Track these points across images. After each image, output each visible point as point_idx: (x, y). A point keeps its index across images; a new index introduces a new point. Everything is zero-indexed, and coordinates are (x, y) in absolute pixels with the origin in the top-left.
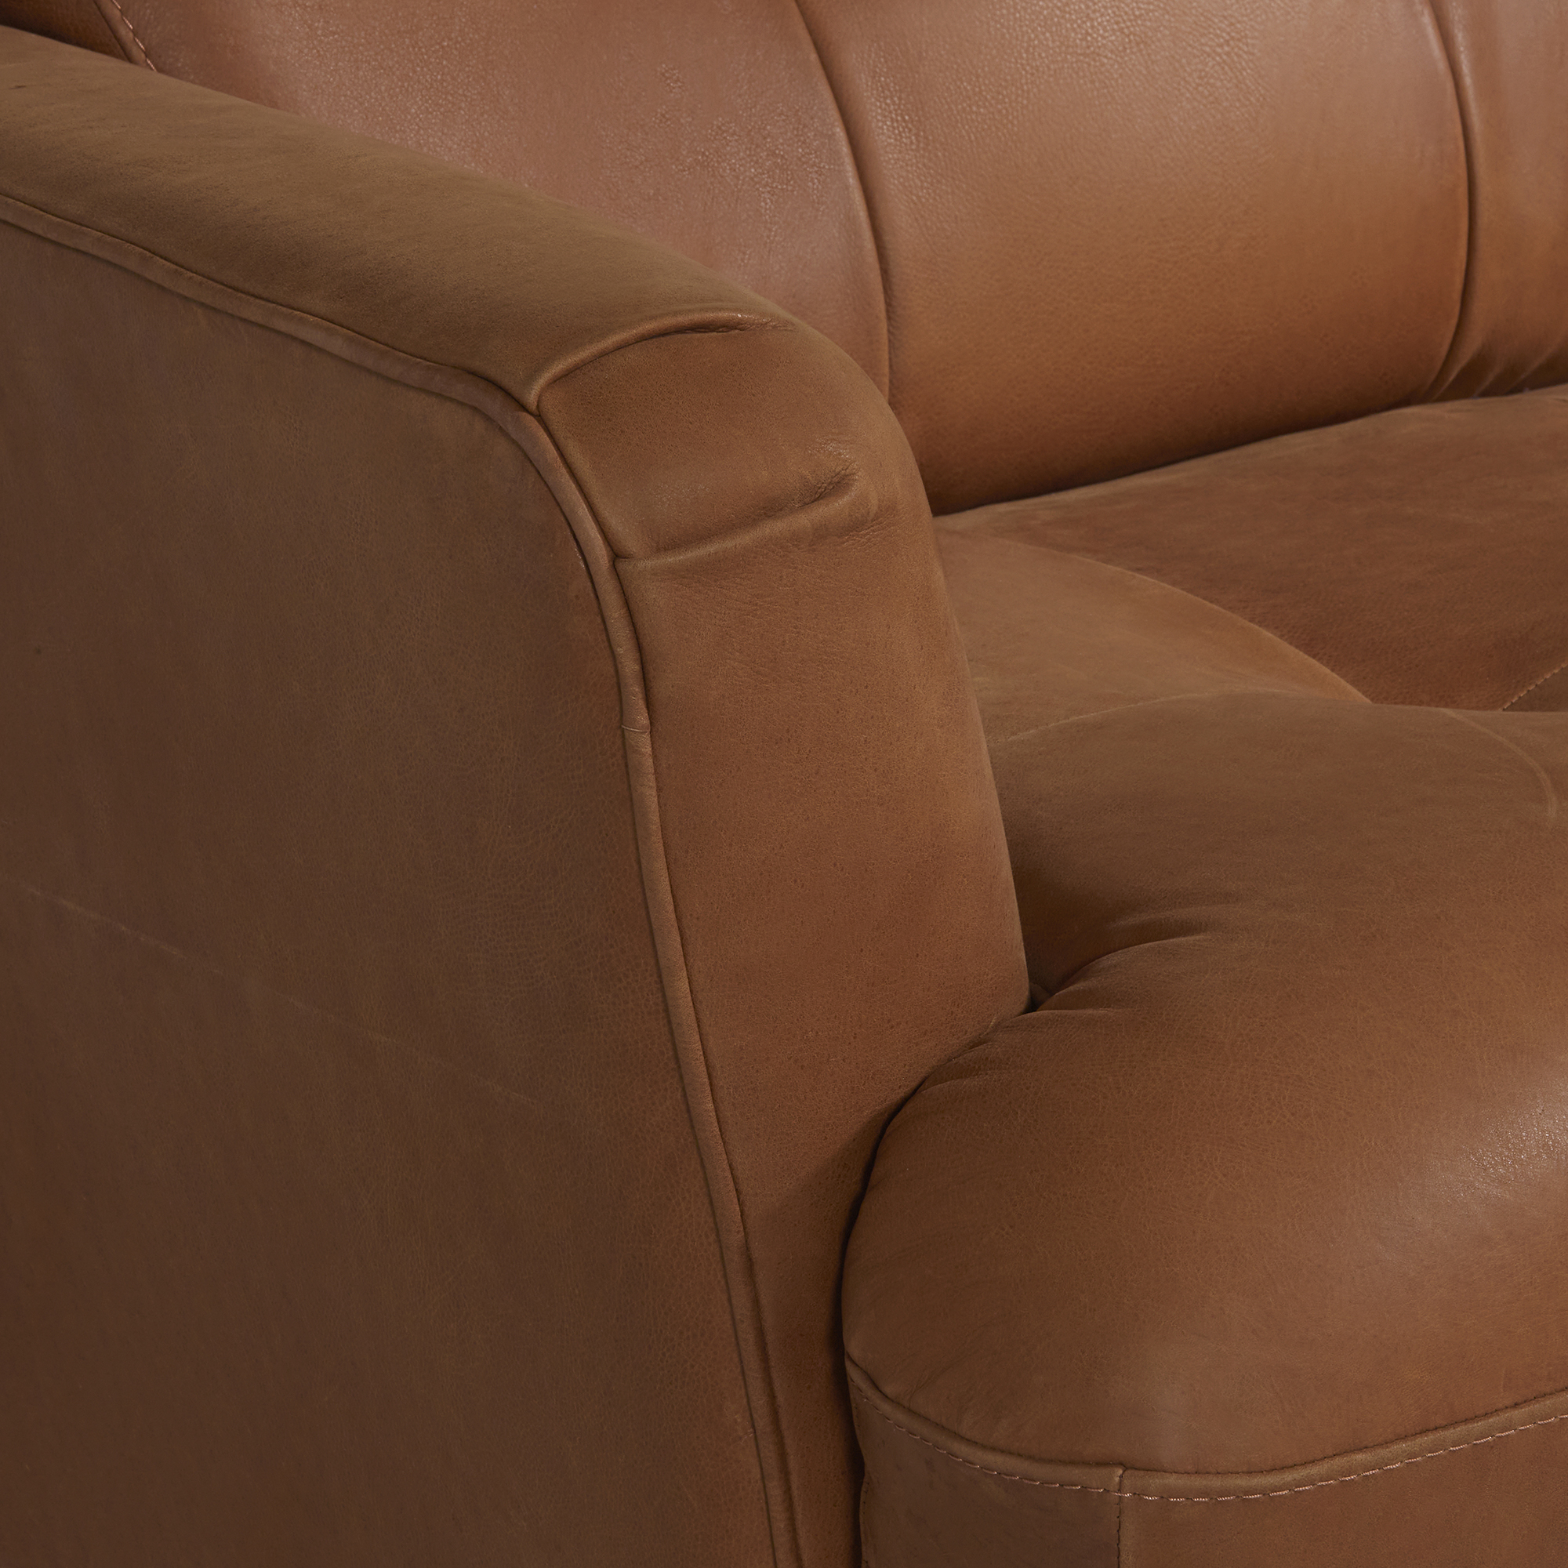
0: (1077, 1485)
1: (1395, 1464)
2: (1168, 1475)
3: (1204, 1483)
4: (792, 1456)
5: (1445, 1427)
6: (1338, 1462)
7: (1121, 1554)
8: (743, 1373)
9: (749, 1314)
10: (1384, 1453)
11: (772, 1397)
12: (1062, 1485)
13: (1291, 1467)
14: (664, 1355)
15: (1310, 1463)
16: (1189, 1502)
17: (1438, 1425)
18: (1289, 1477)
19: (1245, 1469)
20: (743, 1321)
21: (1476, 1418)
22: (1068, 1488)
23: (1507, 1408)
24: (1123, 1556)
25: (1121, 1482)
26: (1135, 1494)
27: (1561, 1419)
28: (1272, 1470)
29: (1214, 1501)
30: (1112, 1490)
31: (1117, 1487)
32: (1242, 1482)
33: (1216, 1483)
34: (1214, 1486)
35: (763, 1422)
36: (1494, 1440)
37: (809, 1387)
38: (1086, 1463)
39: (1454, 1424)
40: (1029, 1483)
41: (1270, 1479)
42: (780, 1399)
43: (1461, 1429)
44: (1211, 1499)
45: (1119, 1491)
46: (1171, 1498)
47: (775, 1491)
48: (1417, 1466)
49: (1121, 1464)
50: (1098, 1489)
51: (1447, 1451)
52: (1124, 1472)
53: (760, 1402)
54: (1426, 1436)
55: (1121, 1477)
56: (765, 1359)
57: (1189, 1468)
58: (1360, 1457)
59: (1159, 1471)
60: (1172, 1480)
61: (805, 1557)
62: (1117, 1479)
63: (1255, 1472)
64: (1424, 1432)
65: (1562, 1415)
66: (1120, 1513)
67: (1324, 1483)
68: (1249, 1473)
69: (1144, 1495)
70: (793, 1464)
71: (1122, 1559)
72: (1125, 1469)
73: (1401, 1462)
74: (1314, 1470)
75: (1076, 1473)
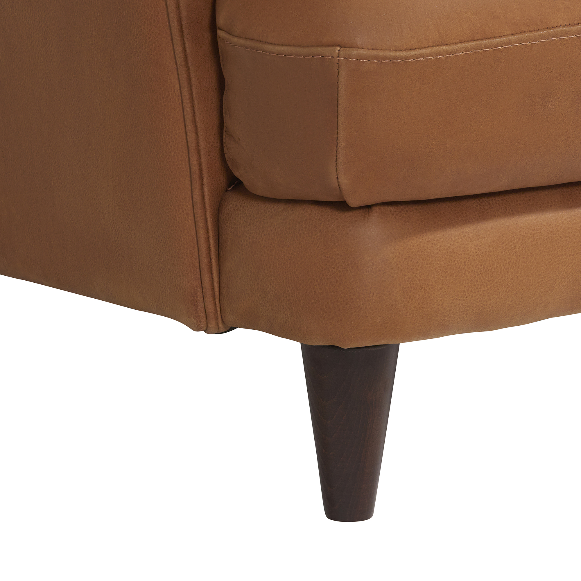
0: (320, 56)
1: (459, 53)
2: (360, 49)
3: (376, 53)
4: (193, 78)
5: (482, 40)
6: (434, 49)
7: (339, 86)
8: (172, 39)
9: (174, 9)
10: (455, 47)
11: (185, 50)
12: (313, 57)
13: (414, 49)
14: (137, 35)
15: (422, 48)
16: (369, 62)
17: (478, 39)
18: (413, 53)
19: (394, 49)
20: (172, 13)
21: (495, 37)
22: (316, 57)
23: (508, 35)
24: (340, 87)
25: (339, 53)
26: (345, 58)
27: (532, 44)
28: (406, 50)
29: (380, 62)
30: (335, 56)
31: (337, 55)
32: (393, 54)
33: (381, 53)
34: (380, 55)
35: (180, 60)
36: (503, 49)
37: (201, 47)
38: (323, 46)
39: (486, 39)
40: (298, 57)
41: (404, 53)
42: (188, 52)
43: (488, 41)
44: (379, 61)
45: (338, 57)
46: (361, 60)
47: (186, 93)
48: (469, 55)
49: (339, 46)
50: (329, 56)
51: (482, 51)
52: (340, 49)
53: (179, 50)
54: (473, 42)
55: (339, 50)
56: (181, 31)
57: (369, 47)
58: (444, 48)
59: (356, 48)
60: (362, 52)
61: (198, 126)
62: (337, 51)
63: (398, 50)
64: (473, 40)
65: (532, 42)
66: (339, 67)
67: (428, 58)
68: (396, 50)
69: (349, 58)
70: (194, 82)
71: (339, 88)
72: (341, 47)
73: (462, 53)
74: (424, 51)
75: (319, 50)
